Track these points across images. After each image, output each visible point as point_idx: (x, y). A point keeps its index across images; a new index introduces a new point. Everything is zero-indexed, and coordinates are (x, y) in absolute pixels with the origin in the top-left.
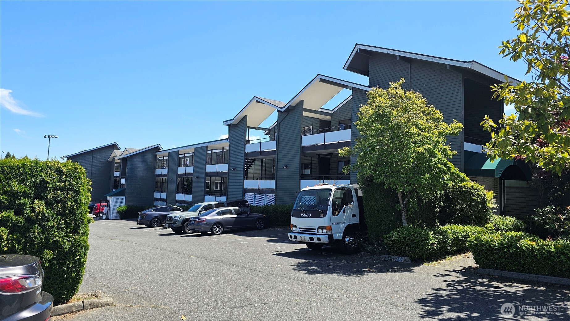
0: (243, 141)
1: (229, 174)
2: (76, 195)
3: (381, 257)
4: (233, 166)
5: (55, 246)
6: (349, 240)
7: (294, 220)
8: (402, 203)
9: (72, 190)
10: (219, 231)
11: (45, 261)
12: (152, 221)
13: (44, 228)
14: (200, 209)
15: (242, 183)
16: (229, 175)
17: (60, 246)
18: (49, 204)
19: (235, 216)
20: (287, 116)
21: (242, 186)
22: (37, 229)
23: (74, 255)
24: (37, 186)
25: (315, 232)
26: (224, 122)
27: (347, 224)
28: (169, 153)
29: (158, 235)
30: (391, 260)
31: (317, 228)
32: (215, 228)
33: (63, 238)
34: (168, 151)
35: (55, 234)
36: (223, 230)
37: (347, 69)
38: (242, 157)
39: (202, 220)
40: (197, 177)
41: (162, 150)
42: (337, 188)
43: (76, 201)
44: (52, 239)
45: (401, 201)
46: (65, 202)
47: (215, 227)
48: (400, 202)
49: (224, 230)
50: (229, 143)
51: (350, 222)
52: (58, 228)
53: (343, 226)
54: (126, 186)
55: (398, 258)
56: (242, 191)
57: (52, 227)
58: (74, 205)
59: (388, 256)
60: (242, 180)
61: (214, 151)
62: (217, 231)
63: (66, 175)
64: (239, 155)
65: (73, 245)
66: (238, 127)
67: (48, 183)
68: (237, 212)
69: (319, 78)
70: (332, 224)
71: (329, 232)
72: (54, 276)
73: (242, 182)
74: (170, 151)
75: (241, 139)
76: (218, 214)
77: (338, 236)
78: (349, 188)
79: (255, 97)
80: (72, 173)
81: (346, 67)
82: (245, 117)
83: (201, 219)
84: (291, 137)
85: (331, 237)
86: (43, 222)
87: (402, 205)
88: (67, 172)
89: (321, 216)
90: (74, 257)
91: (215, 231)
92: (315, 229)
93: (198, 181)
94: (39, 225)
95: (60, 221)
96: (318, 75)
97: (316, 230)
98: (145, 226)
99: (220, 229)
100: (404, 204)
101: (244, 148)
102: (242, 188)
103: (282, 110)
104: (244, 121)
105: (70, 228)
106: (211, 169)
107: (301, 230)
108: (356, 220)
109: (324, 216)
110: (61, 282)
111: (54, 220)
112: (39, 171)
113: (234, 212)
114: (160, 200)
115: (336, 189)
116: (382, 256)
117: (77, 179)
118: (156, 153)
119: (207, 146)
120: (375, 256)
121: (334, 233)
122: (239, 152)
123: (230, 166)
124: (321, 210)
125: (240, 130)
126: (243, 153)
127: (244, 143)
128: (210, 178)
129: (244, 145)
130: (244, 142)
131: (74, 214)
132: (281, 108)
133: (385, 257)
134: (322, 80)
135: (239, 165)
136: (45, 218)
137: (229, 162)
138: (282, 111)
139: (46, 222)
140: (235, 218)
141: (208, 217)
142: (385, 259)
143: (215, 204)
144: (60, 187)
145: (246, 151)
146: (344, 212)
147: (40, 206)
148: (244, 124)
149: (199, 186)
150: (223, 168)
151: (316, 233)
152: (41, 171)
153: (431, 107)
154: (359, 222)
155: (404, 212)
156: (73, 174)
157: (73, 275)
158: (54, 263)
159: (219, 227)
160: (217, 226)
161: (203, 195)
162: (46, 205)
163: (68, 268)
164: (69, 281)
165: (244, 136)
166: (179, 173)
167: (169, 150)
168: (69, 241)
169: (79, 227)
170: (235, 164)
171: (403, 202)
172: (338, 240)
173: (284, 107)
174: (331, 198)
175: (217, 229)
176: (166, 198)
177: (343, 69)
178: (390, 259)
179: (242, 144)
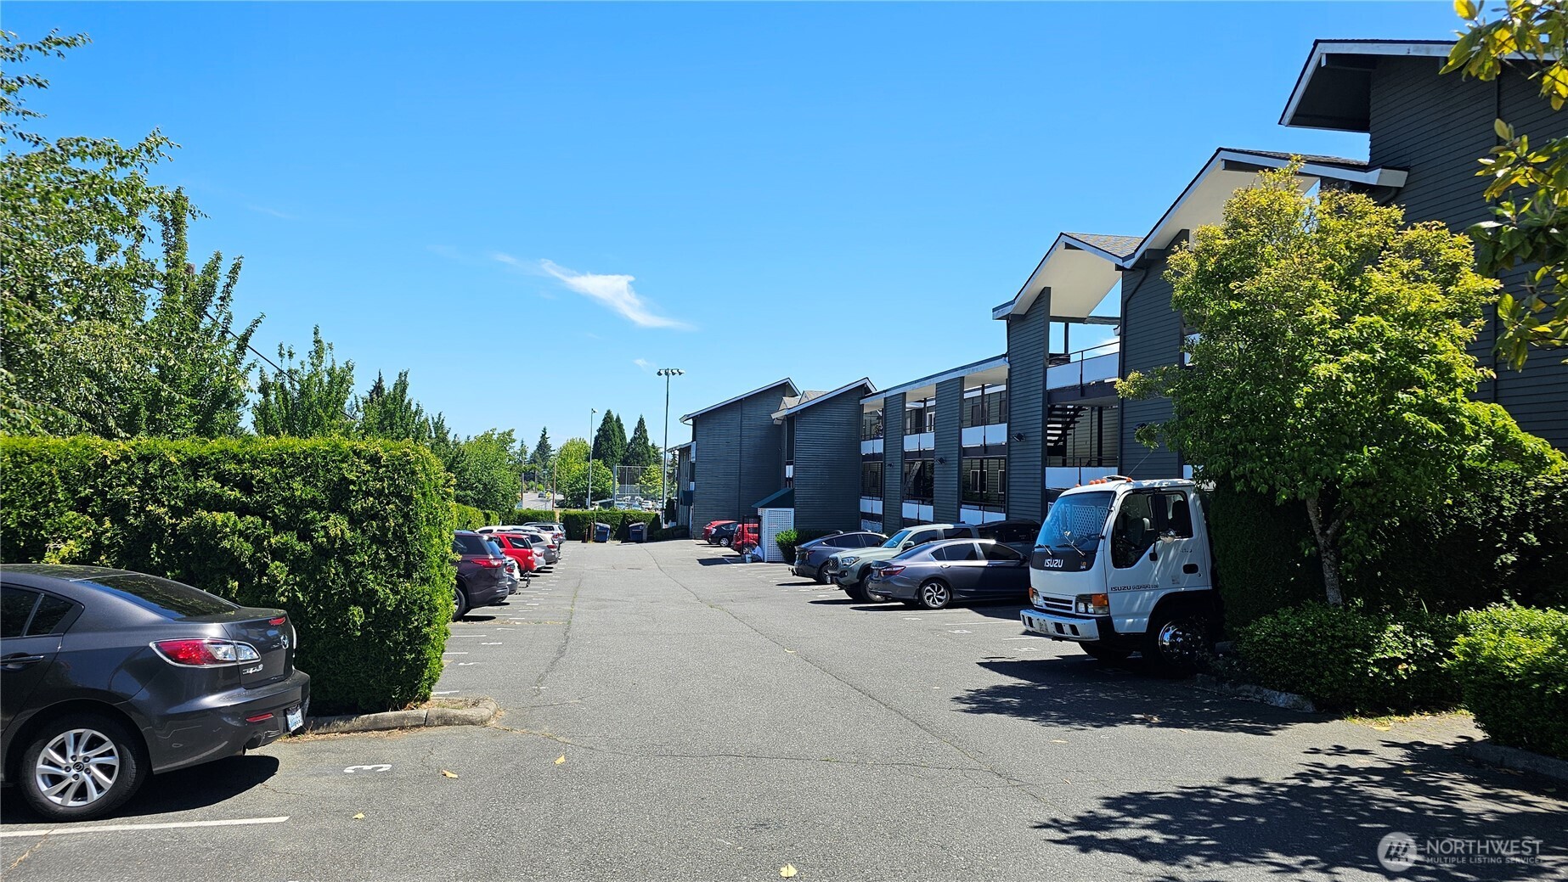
0: (1040, 358)
1: (1009, 450)
2: (407, 505)
3: (1238, 689)
4: (1019, 428)
5: (368, 599)
6: (1174, 636)
7: (1037, 577)
8: (1320, 534)
9: (398, 495)
10: (940, 600)
11: (354, 626)
12: (823, 569)
13: (348, 567)
14: (905, 541)
15: (1040, 476)
16: (1009, 455)
17: (378, 600)
18: (354, 522)
19: (984, 563)
20: (1144, 279)
21: (1040, 484)
22: (333, 568)
23: (407, 621)
24: (334, 489)
25: (1070, 609)
26: (994, 310)
27: (1162, 594)
28: (885, 398)
29: (811, 602)
30: (1262, 700)
31: (1074, 599)
32: (928, 591)
33: (385, 586)
34: (884, 395)
35: (369, 577)
36: (951, 597)
37: (1294, 122)
38: (1037, 405)
39: (894, 569)
40: (942, 461)
41: (874, 392)
42: (1132, 490)
43: (406, 516)
44: (364, 587)
45: (1316, 528)
46: (385, 519)
47: (929, 588)
48: (1316, 530)
49: (954, 597)
50: (1008, 366)
51: (1175, 586)
52: (375, 567)
53: (1148, 600)
54: (796, 482)
55: (1279, 696)
56: (1040, 497)
57: (363, 564)
58: (403, 525)
59: (1255, 687)
60: (1040, 467)
61: (987, 391)
62: (934, 600)
63: (387, 466)
64: (1032, 397)
65: (402, 601)
66: (1030, 321)
67: (353, 482)
68: (989, 553)
69: (1222, 160)
70: (1109, 590)
71: (1101, 612)
72: (373, 655)
73: (1040, 472)
74: (888, 394)
75: (1037, 355)
76: (938, 555)
77: (1130, 622)
78: (1180, 489)
79: (1062, 234)
80: (396, 463)
81: (1287, 119)
82: (1045, 293)
83: (892, 567)
84: (1156, 342)
85: (1105, 624)
86: (347, 555)
87: (1321, 541)
88: (389, 461)
89: (1082, 567)
90: (406, 624)
91: (929, 598)
92: (1070, 602)
93: (945, 469)
94: (340, 560)
95: (377, 553)
96: (1219, 150)
97: (1073, 606)
98: (812, 580)
99: (942, 594)
100: (1327, 535)
101: (1041, 379)
102: (1040, 488)
103: (1129, 264)
104: (1042, 304)
105: (399, 568)
106: (972, 437)
107: (1047, 605)
108: (1199, 582)
109: (1089, 568)
110: (387, 669)
111: (365, 552)
112: (339, 461)
113: (981, 552)
114: (872, 517)
115: (1131, 492)
116: (1241, 688)
117: (407, 475)
118: (862, 402)
119: (963, 377)
120: (1227, 685)
121: (1115, 616)
122: (1032, 389)
123: (1012, 429)
124: (1083, 552)
125: (1032, 328)
126: (1041, 391)
127: (1042, 366)
128: (979, 461)
129: (1042, 370)
130: (1041, 362)
131: (404, 541)
132: (1124, 259)
133: (1248, 691)
134: (1231, 165)
135: (1033, 426)
136: (347, 549)
137: (1010, 419)
138: (1128, 267)
139: (353, 554)
140: (982, 569)
141: (909, 564)
142: (1248, 697)
143: (944, 530)
144: (375, 491)
145: (1049, 387)
146: (1154, 557)
147: (338, 525)
148: (1042, 312)
149: (946, 482)
150: (997, 434)
151: (1073, 612)
152: (342, 461)
153: (1437, 229)
154: (1210, 588)
155: (1327, 561)
156: (400, 465)
157: (407, 657)
158: (370, 632)
159: (939, 589)
160: (933, 587)
161: (956, 506)
162: (349, 523)
163: (396, 643)
164: (402, 668)
165: (1042, 345)
166: (907, 449)
167: (885, 391)
168: (397, 593)
169: (415, 566)
170: (1023, 424)
171: (1323, 531)
172: (1127, 635)
173: (1132, 256)
174: (1110, 517)
175: (933, 595)
176: (881, 513)
177: (1280, 123)
178: (1258, 697)
179: (1039, 367)
